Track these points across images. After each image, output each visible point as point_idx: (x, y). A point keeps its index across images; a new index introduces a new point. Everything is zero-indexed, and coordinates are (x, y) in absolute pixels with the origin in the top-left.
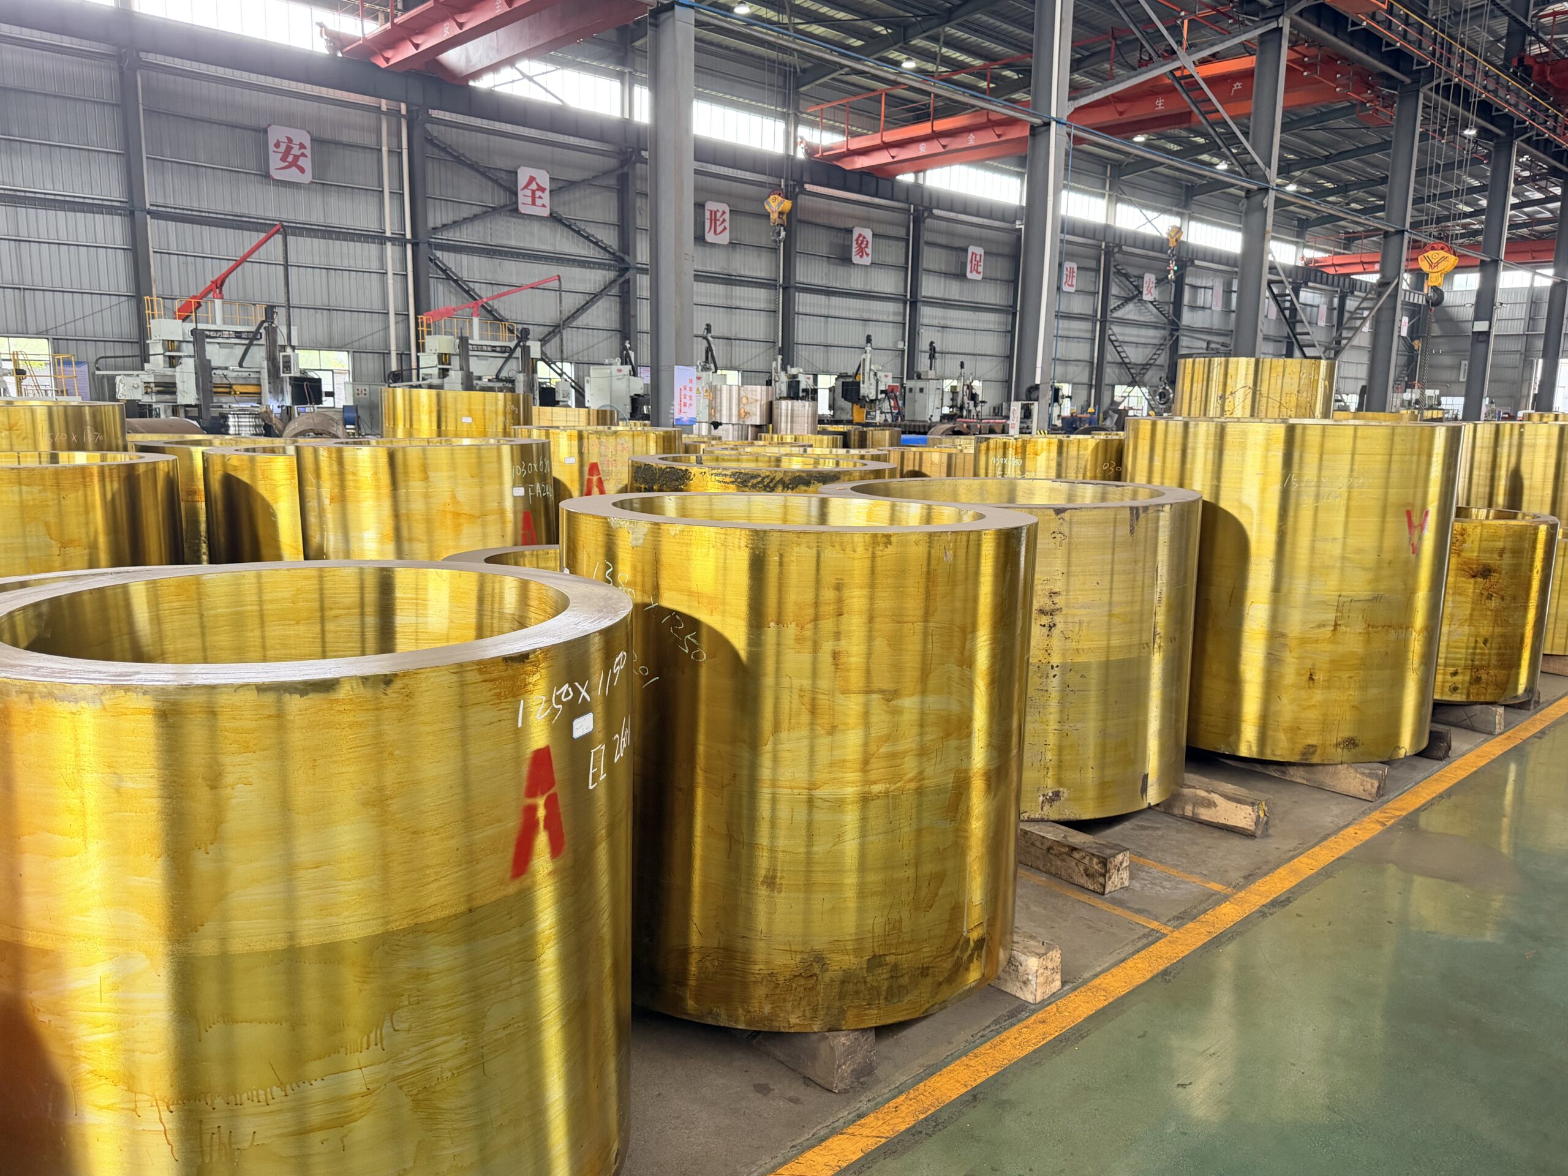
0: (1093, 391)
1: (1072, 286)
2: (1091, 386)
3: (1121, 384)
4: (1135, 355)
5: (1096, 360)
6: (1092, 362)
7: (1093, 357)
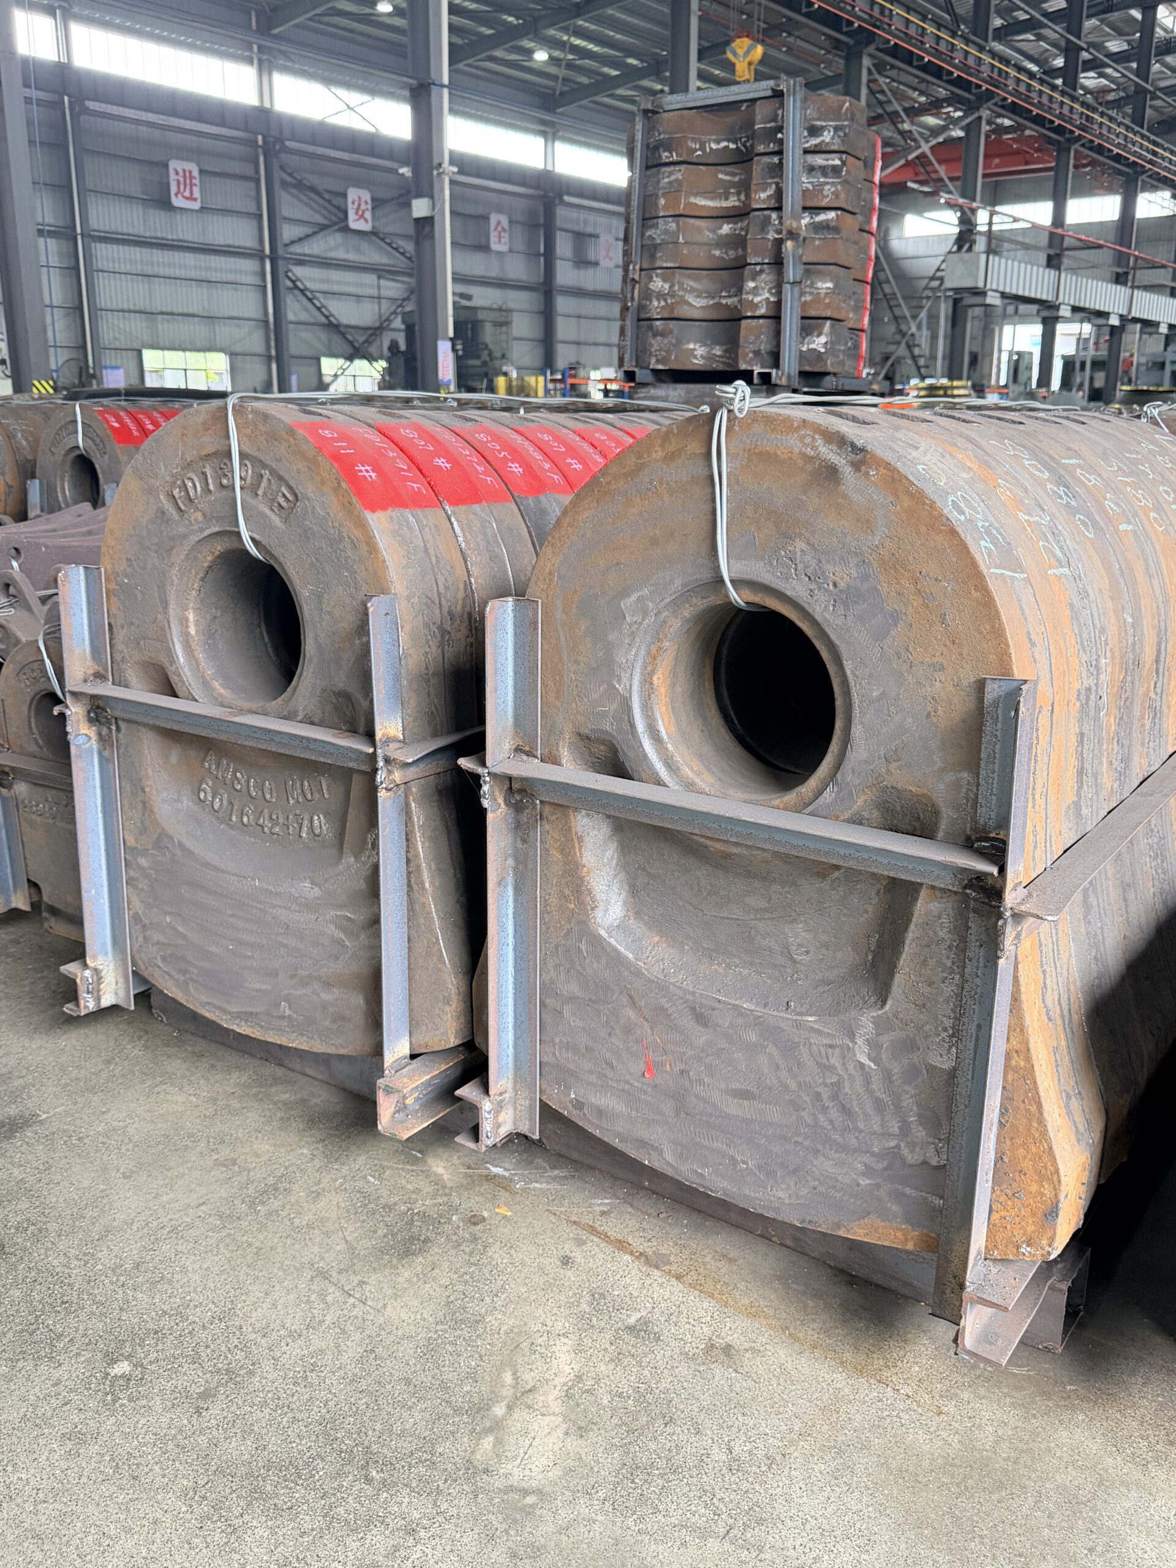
0: (274, 366)
1: (191, 198)
2: (269, 357)
3: (333, 355)
4: (348, 313)
5: (271, 319)
6: (267, 322)
7: (266, 313)
